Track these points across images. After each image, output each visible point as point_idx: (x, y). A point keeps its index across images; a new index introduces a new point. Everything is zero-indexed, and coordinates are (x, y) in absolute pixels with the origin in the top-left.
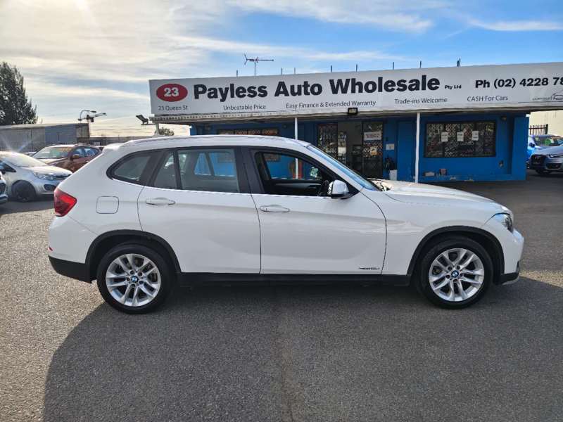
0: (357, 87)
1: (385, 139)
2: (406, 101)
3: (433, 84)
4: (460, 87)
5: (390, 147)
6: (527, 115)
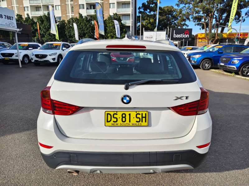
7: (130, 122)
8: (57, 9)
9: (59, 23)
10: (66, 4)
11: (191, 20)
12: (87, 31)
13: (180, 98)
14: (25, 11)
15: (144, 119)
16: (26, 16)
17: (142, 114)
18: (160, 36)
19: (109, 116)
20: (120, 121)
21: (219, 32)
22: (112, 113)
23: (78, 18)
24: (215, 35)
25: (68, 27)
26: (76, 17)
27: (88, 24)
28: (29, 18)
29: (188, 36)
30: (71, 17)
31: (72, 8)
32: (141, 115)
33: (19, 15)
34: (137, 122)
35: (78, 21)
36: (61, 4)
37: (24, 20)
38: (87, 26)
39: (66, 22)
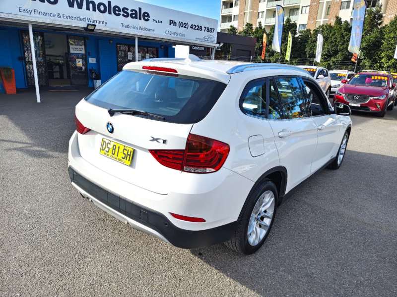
0: (91, 5)
1: (88, 54)
2: (129, 27)
3: (146, 16)
4: (161, 22)
5: (92, 60)
6: (173, 47)
7: (117, 156)
8: (304, 12)
9: (301, 34)
10: (319, 3)
12: (342, 47)
13: (157, 140)
14: (258, 18)
15: (128, 156)
16: (258, 25)
17: (128, 150)
19: (105, 144)
20: (110, 153)
22: (107, 141)
23: (333, 24)
25: (312, 40)
26: (329, 24)
27: (346, 35)
28: (261, 28)
30: (321, 24)
31: (329, 8)
32: (127, 152)
33: (250, 24)
34: (122, 158)
35: (331, 30)
36: (311, 3)
37: (254, 31)
38: (344, 38)
39: (312, 32)
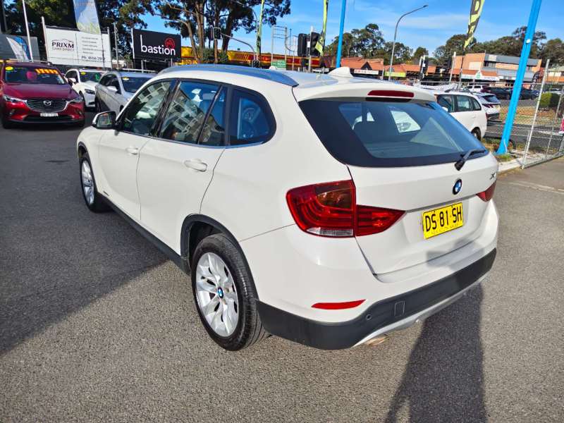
7: (448, 224)
11: (158, 12)
18: (94, 44)
19: (428, 220)
21: (220, 47)
24: (214, 54)
29: (173, 52)
34: (454, 222)
